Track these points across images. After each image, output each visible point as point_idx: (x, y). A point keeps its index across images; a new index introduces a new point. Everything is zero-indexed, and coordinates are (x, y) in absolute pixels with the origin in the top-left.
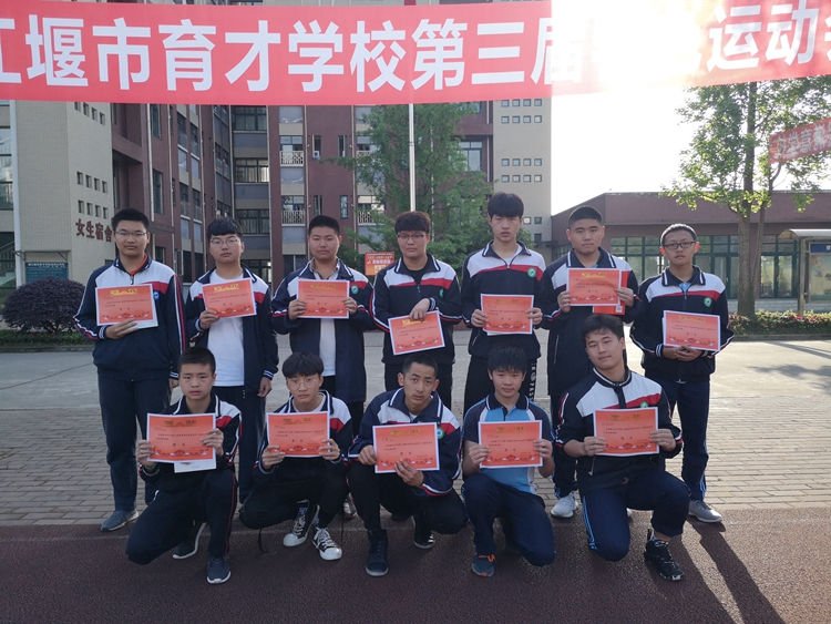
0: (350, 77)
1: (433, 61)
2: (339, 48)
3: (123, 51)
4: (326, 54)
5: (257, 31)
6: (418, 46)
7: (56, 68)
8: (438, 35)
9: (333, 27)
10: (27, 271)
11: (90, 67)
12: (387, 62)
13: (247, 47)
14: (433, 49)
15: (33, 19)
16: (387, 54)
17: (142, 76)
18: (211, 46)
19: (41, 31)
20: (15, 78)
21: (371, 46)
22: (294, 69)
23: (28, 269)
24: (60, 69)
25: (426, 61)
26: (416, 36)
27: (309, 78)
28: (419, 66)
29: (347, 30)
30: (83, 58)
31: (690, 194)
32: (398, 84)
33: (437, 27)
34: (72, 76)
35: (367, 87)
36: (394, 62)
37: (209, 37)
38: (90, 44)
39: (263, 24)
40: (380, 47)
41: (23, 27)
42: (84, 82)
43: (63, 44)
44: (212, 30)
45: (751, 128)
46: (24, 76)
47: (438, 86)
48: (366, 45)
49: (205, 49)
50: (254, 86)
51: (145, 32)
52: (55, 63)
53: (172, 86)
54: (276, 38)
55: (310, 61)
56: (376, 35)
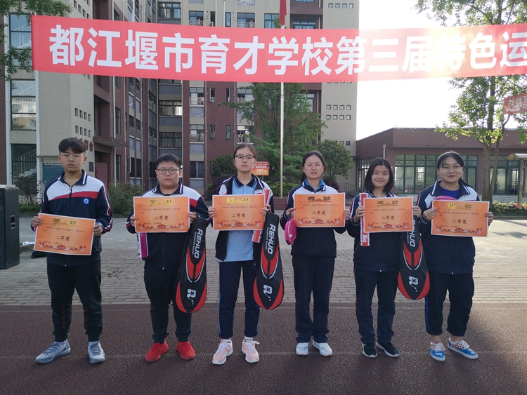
0: (301, 67)
1: (348, 59)
2: (296, 52)
3: (179, 51)
4: (289, 55)
5: (252, 42)
6: (340, 51)
7: (141, 59)
8: (351, 45)
9: (293, 40)
10: (44, 168)
11: (160, 59)
12: (322, 59)
13: (245, 51)
14: (348, 52)
15: (130, 32)
16: (322, 55)
17: (188, 65)
18: (226, 49)
19: (134, 39)
20: (118, 64)
21: (313, 51)
22: (271, 63)
23: (45, 167)
24: (144, 60)
25: (344, 59)
26: (339, 45)
27: (279, 67)
28: (339, 62)
29: (301, 42)
30: (156, 54)
31: (453, 131)
32: (328, 71)
33: (350, 41)
34: (150, 64)
35: (310, 73)
36: (326, 59)
37: (225, 44)
38: (161, 47)
39: (256, 38)
40: (319, 51)
41: (124, 37)
42: (156, 68)
43: (146, 46)
44: (227, 41)
45: (493, 93)
46: (123, 63)
47: (350, 73)
48: (311, 50)
49: (223, 51)
50: (249, 72)
51: (191, 41)
52: (141, 56)
53: (204, 71)
54: (262, 46)
55: (280, 58)
56: (317, 45)
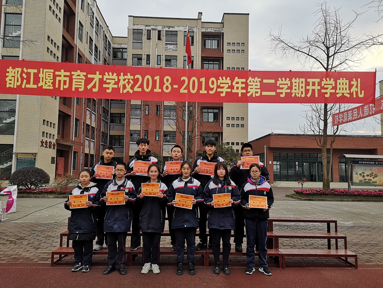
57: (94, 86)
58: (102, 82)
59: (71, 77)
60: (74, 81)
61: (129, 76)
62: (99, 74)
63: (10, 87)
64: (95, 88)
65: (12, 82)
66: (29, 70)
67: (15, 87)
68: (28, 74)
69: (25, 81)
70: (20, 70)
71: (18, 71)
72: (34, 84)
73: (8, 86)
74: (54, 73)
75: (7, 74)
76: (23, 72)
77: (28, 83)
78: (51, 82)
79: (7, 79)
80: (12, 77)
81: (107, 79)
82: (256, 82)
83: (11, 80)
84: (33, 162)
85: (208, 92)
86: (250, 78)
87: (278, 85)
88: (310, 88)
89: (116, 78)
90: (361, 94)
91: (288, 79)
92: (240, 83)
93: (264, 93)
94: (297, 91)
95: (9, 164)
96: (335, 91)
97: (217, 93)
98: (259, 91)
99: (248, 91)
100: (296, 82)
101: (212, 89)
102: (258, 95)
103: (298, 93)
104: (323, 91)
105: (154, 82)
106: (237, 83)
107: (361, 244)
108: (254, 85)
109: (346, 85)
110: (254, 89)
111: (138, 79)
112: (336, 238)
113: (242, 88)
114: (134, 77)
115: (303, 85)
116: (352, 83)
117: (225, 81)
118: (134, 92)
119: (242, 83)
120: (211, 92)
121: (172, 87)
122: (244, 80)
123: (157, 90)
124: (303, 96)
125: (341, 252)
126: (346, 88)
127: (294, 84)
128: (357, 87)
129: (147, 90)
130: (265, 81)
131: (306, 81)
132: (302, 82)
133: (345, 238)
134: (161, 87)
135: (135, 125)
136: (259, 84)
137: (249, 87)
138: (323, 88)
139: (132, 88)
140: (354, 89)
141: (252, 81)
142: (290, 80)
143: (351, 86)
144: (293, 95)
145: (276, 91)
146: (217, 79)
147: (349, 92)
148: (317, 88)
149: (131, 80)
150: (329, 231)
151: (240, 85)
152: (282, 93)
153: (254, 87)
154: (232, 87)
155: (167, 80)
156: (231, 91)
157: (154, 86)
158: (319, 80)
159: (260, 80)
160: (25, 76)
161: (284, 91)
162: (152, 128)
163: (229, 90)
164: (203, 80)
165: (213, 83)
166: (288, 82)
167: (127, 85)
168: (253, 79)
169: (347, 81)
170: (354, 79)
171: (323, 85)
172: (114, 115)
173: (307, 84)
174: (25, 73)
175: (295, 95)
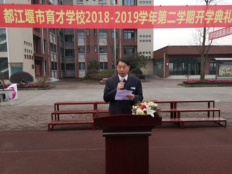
57: (61, 20)
58: (65, 17)
59: (45, 14)
60: (48, 17)
61: (82, 13)
62: (63, 12)
63: (8, 23)
64: (61, 21)
65: (9, 19)
66: (18, 11)
67: (11, 22)
68: (18, 13)
69: (17, 18)
70: (12, 10)
71: (11, 12)
72: (23, 20)
73: (6, 22)
74: (34, 12)
75: (4, 14)
76: (14, 12)
77: (19, 19)
78: (33, 19)
79: (5, 17)
80: (8, 15)
81: (68, 15)
82: (164, 14)
83: (7, 18)
84: (21, 68)
85: (133, 22)
86: (160, 11)
87: (178, 16)
88: (198, 17)
89: (74, 14)
90: (230, 20)
91: (185, 11)
92: (154, 15)
93: (168, 22)
94: (189, 20)
95: (6, 70)
96: (214, 19)
97: (139, 22)
98: (165, 20)
99: (159, 20)
100: (189, 14)
101: (135, 20)
102: (164, 23)
103: (190, 21)
104: (206, 19)
105: (98, 16)
106: (152, 15)
107: (226, 113)
108: (162, 16)
109: (221, 14)
110: (162, 18)
111: (88, 14)
112: (214, 111)
113: (155, 19)
114: (85, 13)
115: (194, 15)
116: (225, 13)
117: (144, 14)
118: (86, 23)
119: (155, 15)
120: (135, 22)
121: (110, 19)
122: (156, 13)
123: (101, 21)
124: (193, 23)
125: (217, 119)
126: (221, 17)
127: (188, 15)
128: (228, 16)
129: (94, 22)
130: (170, 13)
131: (196, 12)
132: (193, 13)
133: (219, 111)
134: (103, 19)
135: (81, 42)
136: (165, 15)
137: (159, 17)
138: (206, 17)
139: (85, 20)
140: (226, 17)
141: (161, 13)
142: (186, 12)
143: (224, 15)
144: (186, 23)
145: (176, 20)
146: (139, 12)
147: (222, 19)
148: (202, 17)
149: (83, 15)
150: (209, 107)
151: (154, 17)
152: (179, 21)
153: (162, 17)
154: (148, 18)
155: (107, 14)
156: (148, 20)
157: (98, 19)
158: (204, 12)
159: (167, 12)
160: (16, 15)
161: (181, 20)
162: (92, 44)
163: (146, 20)
164: (130, 13)
165: (136, 15)
166: (184, 13)
167: (81, 18)
168: (162, 12)
169: (222, 12)
170: (227, 11)
171: (206, 15)
172: (67, 36)
173: (196, 14)
174: (16, 13)
175: (188, 23)
